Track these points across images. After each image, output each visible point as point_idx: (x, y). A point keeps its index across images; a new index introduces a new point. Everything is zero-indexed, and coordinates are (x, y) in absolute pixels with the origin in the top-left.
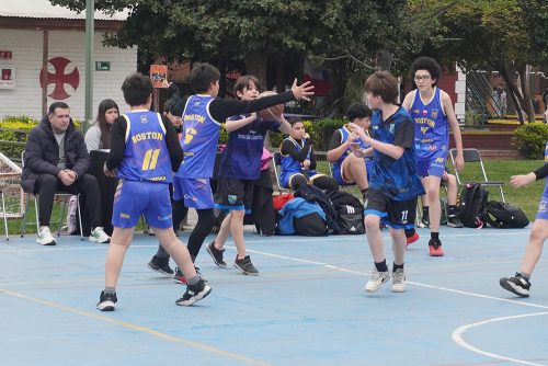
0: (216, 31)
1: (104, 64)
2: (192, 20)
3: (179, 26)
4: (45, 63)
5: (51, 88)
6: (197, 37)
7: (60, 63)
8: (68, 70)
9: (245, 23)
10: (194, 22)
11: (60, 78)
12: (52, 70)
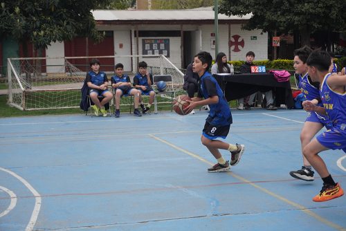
0: (284, 22)
1: (254, 37)
2: (274, 18)
3: (269, 21)
4: (230, 37)
5: (233, 47)
6: (277, 24)
7: (236, 37)
8: (240, 40)
9: (296, 18)
10: (275, 18)
11: (236, 43)
12: (233, 40)
